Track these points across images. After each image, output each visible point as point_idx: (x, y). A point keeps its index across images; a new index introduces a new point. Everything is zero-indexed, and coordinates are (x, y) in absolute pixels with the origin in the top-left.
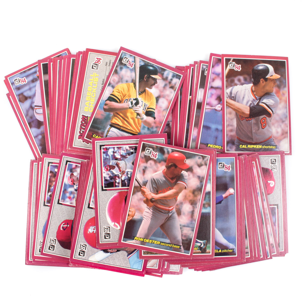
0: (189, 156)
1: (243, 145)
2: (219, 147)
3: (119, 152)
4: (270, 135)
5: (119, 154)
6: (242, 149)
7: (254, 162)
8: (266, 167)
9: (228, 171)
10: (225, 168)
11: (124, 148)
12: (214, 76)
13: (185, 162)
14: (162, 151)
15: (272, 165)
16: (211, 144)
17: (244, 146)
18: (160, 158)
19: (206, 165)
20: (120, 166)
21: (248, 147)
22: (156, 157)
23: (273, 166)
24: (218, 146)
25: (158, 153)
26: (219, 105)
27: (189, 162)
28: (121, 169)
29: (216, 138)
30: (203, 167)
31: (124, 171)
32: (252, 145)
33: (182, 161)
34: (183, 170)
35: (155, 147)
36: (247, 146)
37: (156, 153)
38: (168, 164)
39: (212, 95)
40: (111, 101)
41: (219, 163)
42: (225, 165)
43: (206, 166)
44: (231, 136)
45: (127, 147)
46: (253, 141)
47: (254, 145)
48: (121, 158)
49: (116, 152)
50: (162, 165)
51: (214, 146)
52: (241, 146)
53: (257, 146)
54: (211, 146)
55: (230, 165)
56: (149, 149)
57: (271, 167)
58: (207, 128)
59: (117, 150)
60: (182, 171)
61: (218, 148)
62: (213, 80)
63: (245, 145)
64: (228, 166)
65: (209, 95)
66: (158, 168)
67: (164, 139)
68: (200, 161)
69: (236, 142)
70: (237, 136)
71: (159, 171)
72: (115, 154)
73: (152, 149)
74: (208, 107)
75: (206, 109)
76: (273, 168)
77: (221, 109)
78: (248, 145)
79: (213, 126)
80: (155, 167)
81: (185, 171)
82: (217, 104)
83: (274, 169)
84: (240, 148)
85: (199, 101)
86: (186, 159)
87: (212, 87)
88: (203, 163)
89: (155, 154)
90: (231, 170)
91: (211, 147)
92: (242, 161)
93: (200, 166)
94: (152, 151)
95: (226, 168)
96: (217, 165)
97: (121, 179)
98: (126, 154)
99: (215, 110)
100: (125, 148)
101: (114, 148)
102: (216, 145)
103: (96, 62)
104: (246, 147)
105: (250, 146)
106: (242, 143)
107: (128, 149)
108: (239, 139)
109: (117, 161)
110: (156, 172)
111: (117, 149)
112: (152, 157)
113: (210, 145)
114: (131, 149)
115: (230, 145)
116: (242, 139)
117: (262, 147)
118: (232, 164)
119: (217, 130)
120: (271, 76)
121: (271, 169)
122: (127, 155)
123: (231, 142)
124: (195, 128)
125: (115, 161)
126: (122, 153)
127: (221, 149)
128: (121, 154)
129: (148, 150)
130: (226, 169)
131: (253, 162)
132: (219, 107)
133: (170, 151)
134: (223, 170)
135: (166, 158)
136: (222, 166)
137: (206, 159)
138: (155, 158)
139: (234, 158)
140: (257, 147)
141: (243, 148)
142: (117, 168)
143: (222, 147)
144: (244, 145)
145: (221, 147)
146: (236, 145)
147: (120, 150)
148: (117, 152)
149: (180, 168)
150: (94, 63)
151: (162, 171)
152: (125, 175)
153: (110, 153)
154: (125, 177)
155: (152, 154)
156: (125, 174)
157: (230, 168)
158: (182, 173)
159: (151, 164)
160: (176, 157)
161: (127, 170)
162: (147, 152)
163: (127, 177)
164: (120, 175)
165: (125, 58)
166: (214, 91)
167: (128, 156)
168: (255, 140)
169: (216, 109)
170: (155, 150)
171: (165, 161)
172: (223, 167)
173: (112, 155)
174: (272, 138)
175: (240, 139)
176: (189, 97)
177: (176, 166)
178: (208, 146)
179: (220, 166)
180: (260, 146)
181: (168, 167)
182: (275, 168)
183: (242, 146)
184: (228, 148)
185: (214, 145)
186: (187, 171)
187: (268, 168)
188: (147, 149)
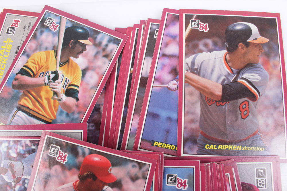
0: (117, 163)
1: (210, 144)
2: (172, 147)
3: (15, 148)
4: (256, 130)
5: (16, 151)
6: (209, 152)
7: (229, 174)
8: (248, 183)
9: (183, 189)
10: (177, 183)
11: (23, 142)
12: (167, 39)
13: (110, 172)
14: (74, 151)
15: (259, 179)
16: (159, 142)
17: (212, 147)
18: (70, 161)
19: (145, 178)
20: (15, 169)
21: (219, 148)
22: (64, 160)
23: (260, 181)
24: (170, 145)
25: (68, 154)
26: (175, 82)
27: (116, 172)
28: (16, 175)
29: (168, 132)
30: (140, 182)
31: (20, 178)
32: (226, 146)
33: (104, 169)
34: (106, 184)
35: (64, 144)
36: (217, 147)
37: (66, 154)
38: (82, 173)
39: (164, 66)
40: (22, 74)
41: (169, 176)
42: (178, 179)
43: (144, 181)
44: (192, 130)
45: (27, 140)
46: (227, 139)
47: (229, 145)
48: (17, 157)
49: (10, 148)
50: (74, 174)
51: (164, 146)
52: (207, 147)
53: (234, 146)
54: (159, 144)
55: (187, 180)
56: (56, 148)
57: (257, 183)
58: (153, 116)
59: (13, 145)
60: (104, 187)
61: (170, 149)
62: (167, 45)
63: (214, 145)
64: (183, 181)
65: (160, 66)
66: (66, 177)
67: (82, 131)
68: (135, 171)
69: (200, 140)
70: (201, 130)
71: (68, 183)
72: (10, 151)
73: (60, 148)
74: (157, 84)
75: (153, 87)
76: (260, 184)
77: (176, 87)
78: (219, 146)
79: (164, 114)
80: (62, 177)
81: (109, 186)
82: (172, 79)
83: (261, 186)
84: (205, 149)
85: (144, 75)
86: (111, 167)
87: (164, 55)
88: (140, 175)
89: (64, 155)
90: (187, 188)
91: (158, 146)
92: (208, 172)
93: (134, 179)
94: (60, 150)
95: (179, 183)
96: (164, 178)
97: (14, 189)
98: (24, 151)
99: (167, 89)
100: (25, 142)
101: (9, 141)
102: (167, 144)
103: (13, 25)
104: (215, 148)
105: (222, 146)
106: (210, 142)
107: (29, 144)
108: (204, 135)
109: (11, 161)
110: (63, 184)
111: (13, 143)
112: (59, 160)
113: (157, 143)
114: (32, 145)
115: (189, 144)
116: (209, 135)
117: (242, 148)
118: (190, 177)
119: (169, 119)
120: (254, 40)
121: (256, 186)
122: (26, 153)
123: (191, 140)
124: (136, 116)
125: (8, 162)
126: (20, 149)
127: (175, 149)
128: (18, 151)
129: (53, 149)
130: (179, 185)
131: (226, 174)
132: (174, 84)
133: (87, 152)
134: (175, 186)
135: (80, 162)
136: (173, 181)
137: (144, 169)
138: (63, 162)
139: (194, 167)
140: (234, 149)
141: (211, 150)
142: (10, 173)
143: (176, 146)
144: (212, 145)
145: (174, 147)
146: (200, 144)
147: (17, 144)
148: (13, 148)
149: (101, 181)
150: (10, 26)
151: (73, 183)
152: (19, 184)
153: (3, 149)
154: (20, 187)
155: (59, 155)
156: (21, 182)
157: (186, 184)
158: (104, 189)
159: (56, 170)
160: (96, 162)
161: (23, 177)
162: (52, 151)
163: (23, 187)
164: (13, 184)
165: (49, 18)
166: (166, 61)
167: (27, 155)
168: (230, 137)
169: (169, 87)
170: (65, 148)
171: (78, 168)
172: (175, 181)
173: (5, 152)
174: (259, 134)
175: (206, 135)
176: (131, 70)
177: (94, 178)
178: (154, 145)
179: (169, 181)
180: (238, 146)
181: (82, 178)
182: (264, 183)
183: (209, 147)
184: (186, 149)
185: (164, 144)
186: (112, 187)
187: (252, 183)
188: (53, 147)
